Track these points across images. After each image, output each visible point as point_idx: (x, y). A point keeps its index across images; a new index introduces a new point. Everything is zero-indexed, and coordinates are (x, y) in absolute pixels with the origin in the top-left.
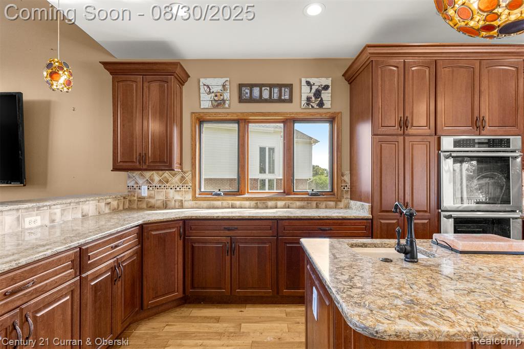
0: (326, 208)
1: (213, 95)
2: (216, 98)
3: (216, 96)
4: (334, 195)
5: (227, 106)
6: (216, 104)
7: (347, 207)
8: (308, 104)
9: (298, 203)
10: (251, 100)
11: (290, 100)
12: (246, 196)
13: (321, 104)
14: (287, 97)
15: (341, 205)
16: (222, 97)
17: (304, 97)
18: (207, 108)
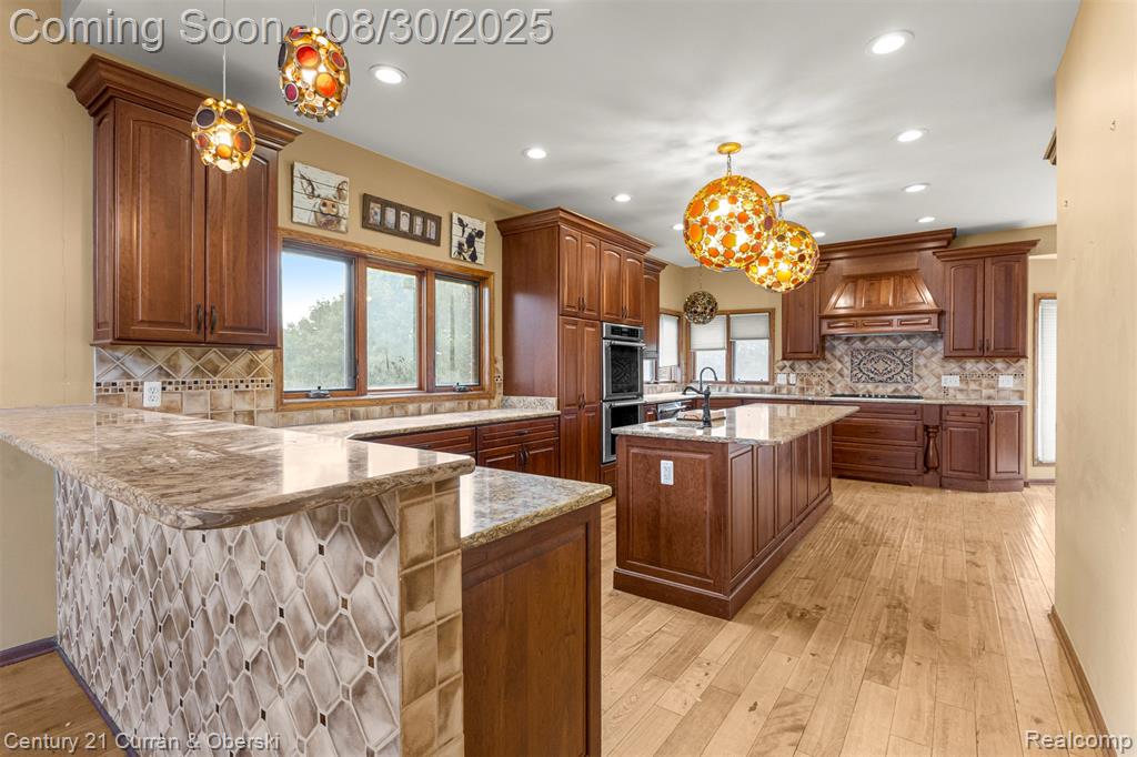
0: (479, 409)
1: (319, 201)
2: (323, 209)
3: (324, 205)
4: (483, 389)
5: (343, 228)
6: (323, 220)
7: (503, 406)
8: (460, 254)
9: (448, 405)
10: (381, 228)
11: (437, 242)
12: (369, 396)
13: (474, 257)
14: (433, 237)
15: (495, 403)
16: (335, 210)
17: (455, 243)
18: (304, 225)
